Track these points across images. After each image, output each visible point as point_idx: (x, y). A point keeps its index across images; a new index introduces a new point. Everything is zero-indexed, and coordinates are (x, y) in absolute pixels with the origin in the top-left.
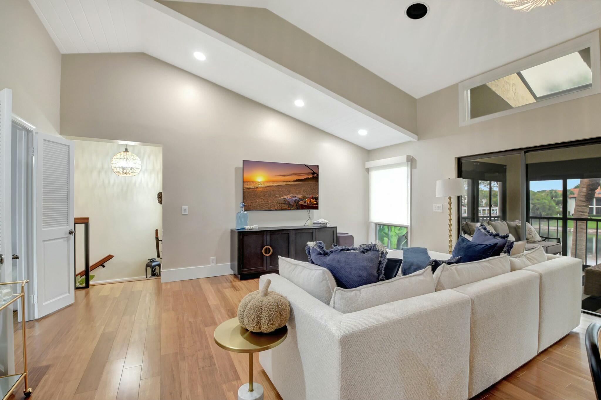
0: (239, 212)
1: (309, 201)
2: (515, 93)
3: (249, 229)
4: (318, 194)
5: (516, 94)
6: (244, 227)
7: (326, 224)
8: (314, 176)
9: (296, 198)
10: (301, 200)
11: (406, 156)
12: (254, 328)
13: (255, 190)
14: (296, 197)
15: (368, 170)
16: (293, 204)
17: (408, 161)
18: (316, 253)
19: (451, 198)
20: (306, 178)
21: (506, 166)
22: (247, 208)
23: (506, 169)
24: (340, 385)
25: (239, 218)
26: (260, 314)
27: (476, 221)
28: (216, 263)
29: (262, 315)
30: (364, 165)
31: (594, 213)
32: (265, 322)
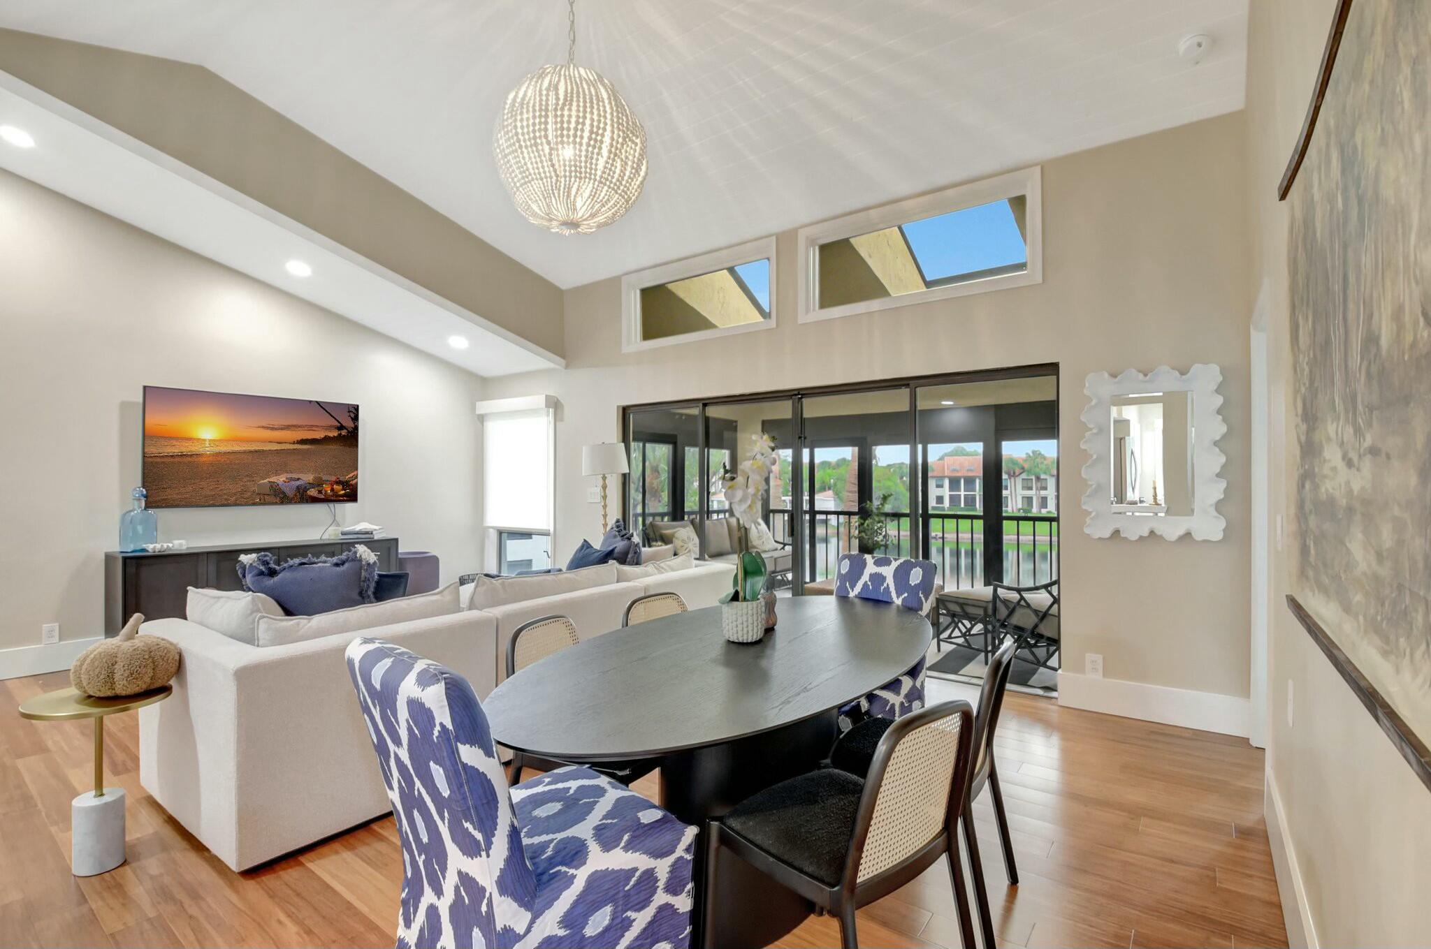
0: (131, 511)
1: (330, 489)
2: (724, 302)
3: (157, 551)
4: (357, 470)
5: (725, 305)
6: (144, 545)
7: (372, 534)
8: (341, 434)
9: (298, 483)
10: (312, 485)
11: (544, 396)
12: (102, 689)
13: (190, 459)
14: (298, 479)
15: (481, 419)
16: (292, 496)
17: (548, 406)
18: (255, 572)
19: (606, 478)
20: (322, 436)
21: (736, 422)
22: (152, 502)
23: (736, 426)
24: (236, 736)
25: (127, 524)
26: (113, 665)
27: (679, 518)
28: (60, 639)
29: (116, 666)
30: (473, 408)
31: (962, 505)
32: (122, 675)
